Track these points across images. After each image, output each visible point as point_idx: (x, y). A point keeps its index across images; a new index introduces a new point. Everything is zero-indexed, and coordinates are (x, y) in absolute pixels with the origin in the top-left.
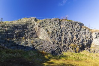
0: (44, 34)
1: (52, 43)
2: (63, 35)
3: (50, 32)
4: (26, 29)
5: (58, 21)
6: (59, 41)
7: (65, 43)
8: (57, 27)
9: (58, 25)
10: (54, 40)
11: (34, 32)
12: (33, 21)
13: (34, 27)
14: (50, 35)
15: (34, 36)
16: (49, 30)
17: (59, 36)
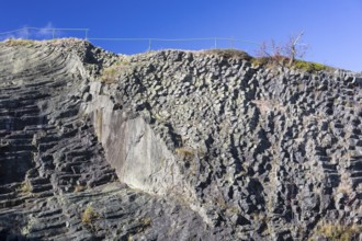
0: (158, 157)
2: (276, 168)
3: (194, 145)
4: (35, 121)
5: (242, 72)
6: (252, 209)
7: (289, 217)
9: (240, 100)
10: (221, 205)
11: (87, 141)
12: (75, 65)
13: (86, 109)
14: (194, 168)
15: (91, 172)
16: (182, 131)
17: (251, 172)
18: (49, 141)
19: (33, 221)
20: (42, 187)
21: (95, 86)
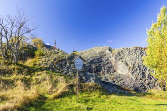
0: (124, 68)
1: (134, 79)
2: (148, 70)
3: (131, 65)
4: (101, 62)
5: (140, 51)
6: (143, 77)
7: (151, 79)
8: (138, 58)
9: (140, 57)
10: (136, 76)
11: (110, 65)
12: (107, 51)
13: (110, 59)
14: (131, 70)
15: (112, 70)
16: (128, 63)
17: (142, 70)
18: (104, 65)
19: (104, 78)
20: (104, 73)
21: (111, 55)
